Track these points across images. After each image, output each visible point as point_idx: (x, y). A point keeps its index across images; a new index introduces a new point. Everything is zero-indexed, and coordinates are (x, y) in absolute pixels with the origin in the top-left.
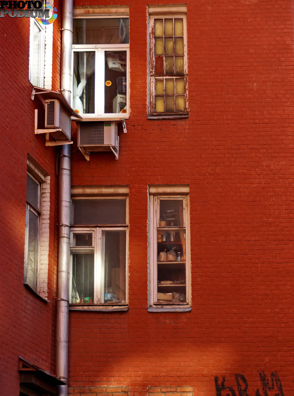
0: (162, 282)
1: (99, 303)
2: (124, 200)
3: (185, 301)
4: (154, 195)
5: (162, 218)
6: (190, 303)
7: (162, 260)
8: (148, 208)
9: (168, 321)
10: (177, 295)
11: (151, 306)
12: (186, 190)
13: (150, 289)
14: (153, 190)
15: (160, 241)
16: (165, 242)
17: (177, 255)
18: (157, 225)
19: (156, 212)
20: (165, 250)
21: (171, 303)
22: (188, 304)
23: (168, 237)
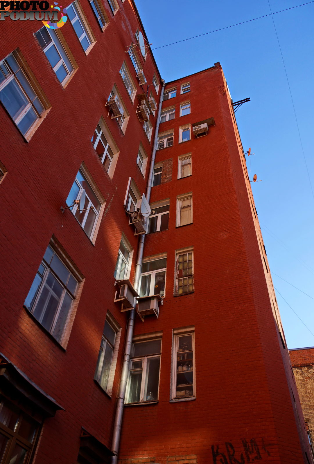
0: (179, 385)
2: (160, 340)
3: (192, 395)
4: (176, 334)
5: (180, 347)
6: (195, 396)
7: (180, 370)
8: (172, 341)
9: (181, 408)
10: (188, 392)
11: (172, 400)
12: (192, 329)
14: (175, 332)
15: (179, 360)
16: (181, 360)
17: (188, 367)
18: (177, 351)
19: (177, 344)
20: (182, 365)
21: (184, 397)
22: (194, 396)
23: (183, 357)
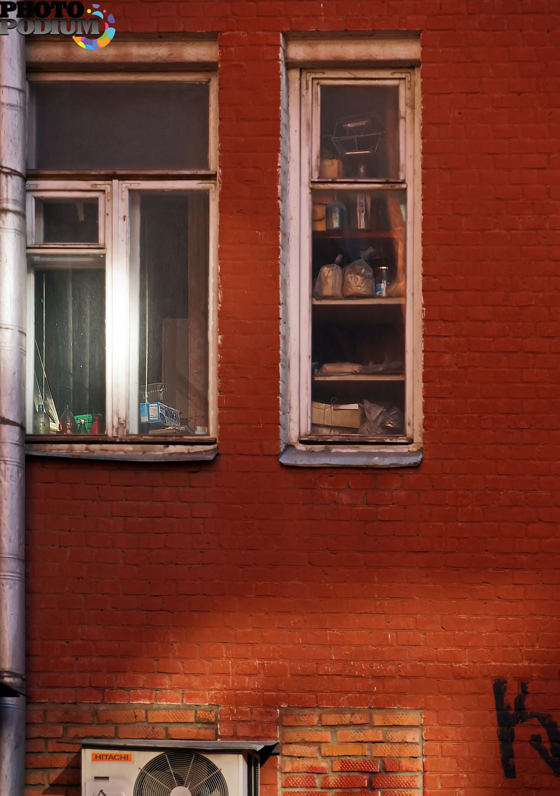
0: (328, 368)
1: (121, 434)
2: (201, 84)
3: (400, 430)
4: (304, 67)
5: (327, 149)
6: (418, 439)
7: (327, 291)
8: (283, 114)
9: (344, 498)
10: (375, 412)
11: (289, 446)
12: (408, 50)
13: (287, 389)
14: (299, 51)
15: (321, 227)
16: (337, 230)
18: (311, 175)
19: (309, 127)
20: (338, 258)
21: (356, 436)
22: (411, 442)
23: (348, 215)
